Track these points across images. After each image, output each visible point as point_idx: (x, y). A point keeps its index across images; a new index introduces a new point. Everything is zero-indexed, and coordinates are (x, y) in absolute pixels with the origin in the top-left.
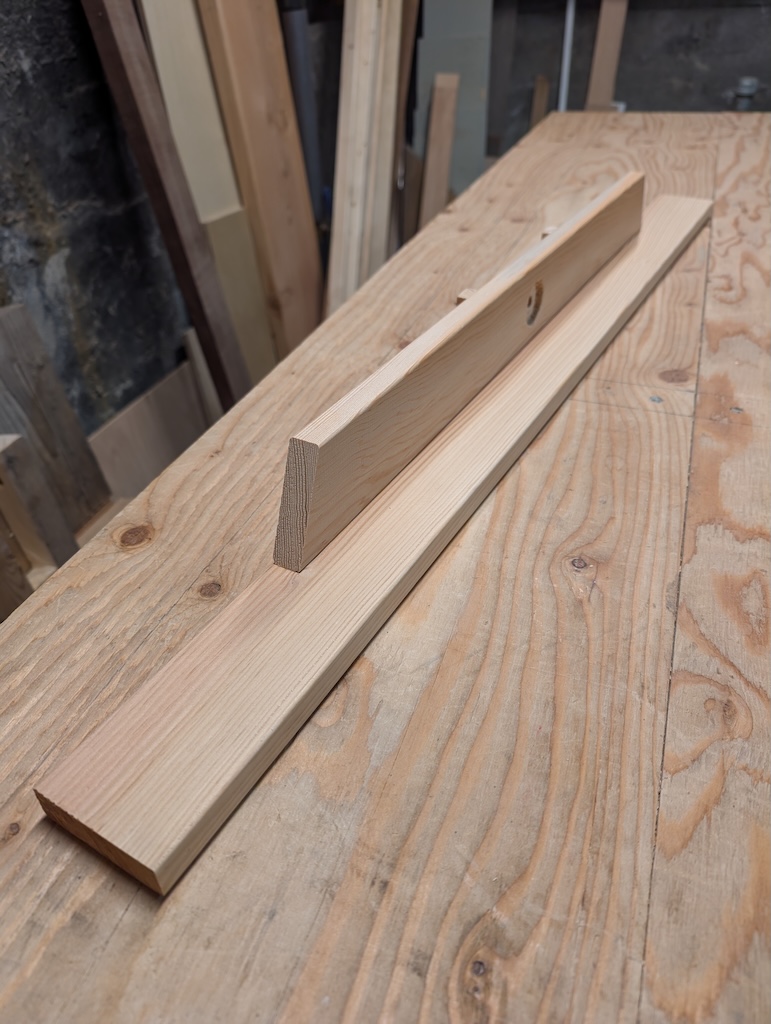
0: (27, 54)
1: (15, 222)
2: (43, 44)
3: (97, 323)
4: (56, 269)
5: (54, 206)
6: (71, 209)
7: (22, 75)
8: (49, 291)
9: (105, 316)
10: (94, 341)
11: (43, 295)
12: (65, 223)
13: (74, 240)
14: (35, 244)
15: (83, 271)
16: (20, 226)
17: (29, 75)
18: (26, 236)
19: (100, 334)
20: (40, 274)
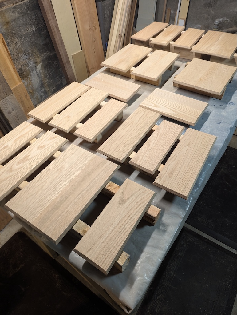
0: (34, 27)
1: (31, 59)
2: (37, 24)
3: (48, 77)
4: (39, 67)
5: (39, 55)
6: (43, 55)
7: (33, 31)
8: (38, 71)
9: (50, 75)
10: (47, 80)
11: (37, 72)
12: (41, 58)
13: (43, 61)
14: (35, 63)
15: (45, 67)
16: (32, 60)
17: (35, 31)
18: (33, 62)
19: (48, 79)
20: (36, 68)
